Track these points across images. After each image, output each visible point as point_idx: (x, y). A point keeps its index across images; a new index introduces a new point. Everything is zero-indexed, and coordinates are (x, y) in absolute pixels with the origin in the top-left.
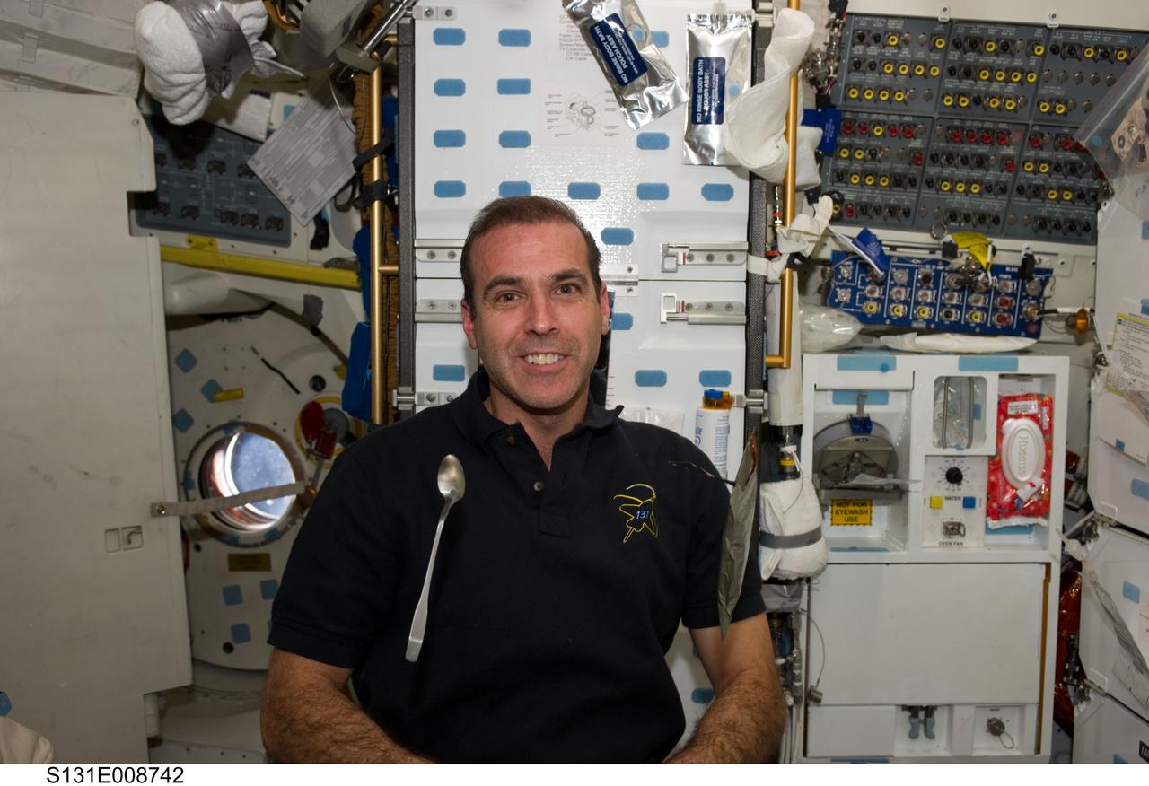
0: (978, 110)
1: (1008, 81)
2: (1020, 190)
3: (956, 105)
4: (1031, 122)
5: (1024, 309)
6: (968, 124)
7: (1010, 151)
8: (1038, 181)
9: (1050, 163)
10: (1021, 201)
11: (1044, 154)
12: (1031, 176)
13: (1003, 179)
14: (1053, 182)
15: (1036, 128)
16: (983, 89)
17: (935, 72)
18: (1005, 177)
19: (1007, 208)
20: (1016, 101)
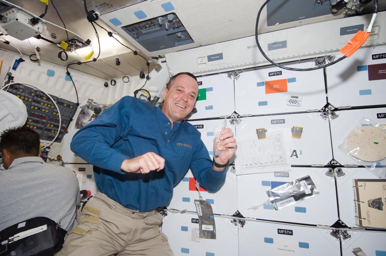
0: (39, 110)
1: (47, 106)
2: (46, 130)
3: (34, 108)
4: (51, 116)
5: (43, 156)
6: (36, 113)
7: (44, 121)
8: (50, 128)
9: (53, 125)
10: (46, 132)
11: (52, 123)
12: (49, 127)
13: (42, 127)
14: (53, 129)
15: (51, 117)
16: (41, 106)
17: (30, 100)
18: (42, 126)
19: (42, 133)
20: (48, 110)
